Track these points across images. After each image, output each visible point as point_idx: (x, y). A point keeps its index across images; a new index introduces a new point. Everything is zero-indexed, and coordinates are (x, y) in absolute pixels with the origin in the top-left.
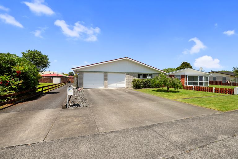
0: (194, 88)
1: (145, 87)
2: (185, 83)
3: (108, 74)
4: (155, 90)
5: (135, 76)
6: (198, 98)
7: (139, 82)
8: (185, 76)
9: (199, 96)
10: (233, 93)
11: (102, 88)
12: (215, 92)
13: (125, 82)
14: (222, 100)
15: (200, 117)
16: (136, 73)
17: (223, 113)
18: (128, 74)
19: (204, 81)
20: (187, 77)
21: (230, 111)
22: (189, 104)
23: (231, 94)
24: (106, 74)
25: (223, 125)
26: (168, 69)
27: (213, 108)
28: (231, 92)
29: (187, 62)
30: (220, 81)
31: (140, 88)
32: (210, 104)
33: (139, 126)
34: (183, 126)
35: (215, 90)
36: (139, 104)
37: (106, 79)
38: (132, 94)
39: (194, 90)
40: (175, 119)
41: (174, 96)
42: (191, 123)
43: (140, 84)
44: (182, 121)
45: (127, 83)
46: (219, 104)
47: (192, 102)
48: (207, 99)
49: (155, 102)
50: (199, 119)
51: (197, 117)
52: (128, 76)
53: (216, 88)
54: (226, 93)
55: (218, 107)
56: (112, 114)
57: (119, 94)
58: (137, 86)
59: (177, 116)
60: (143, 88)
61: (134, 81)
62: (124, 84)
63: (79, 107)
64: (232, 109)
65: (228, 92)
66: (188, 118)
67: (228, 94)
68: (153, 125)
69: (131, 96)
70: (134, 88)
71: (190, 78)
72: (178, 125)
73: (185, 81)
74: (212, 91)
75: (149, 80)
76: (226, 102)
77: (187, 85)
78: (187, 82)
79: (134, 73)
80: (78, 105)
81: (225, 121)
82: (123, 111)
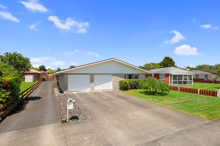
0: (180, 89)
1: (132, 88)
2: (170, 82)
3: (94, 75)
4: (143, 92)
5: (122, 77)
6: (187, 103)
7: (126, 83)
8: (170, 75)
9: (187, 100)
10: (216, 95)
11: (88, 90)
12: (200, 94)
13: (111, 83)
14: (208, 105)
15: (193, 127)
16: (123, 74)
17: (211, 122)
18: (114, 75)
19: (188, 80)
20: (172, 76)
21: (217, 119)
22: (180, 112)
23: (214, 96)
24: (92, 76)
25: (214, 136)
26: (151, 64)
27: (202, 116)
28: (214, 94)
29: (169, 57)
30: (203, 78)
31: (127, 90)
32: (199, 111)
33: (146, 142)
34: (182, 140)
35: (200, 92)
36: (135, 113)
37: (92, 81)
38: (122, 99)
39: (180, 91)
40: (173, 131)
41: (163, 100)
42: (188, 135)
43: (127, 86)
44: (180, 133)
45: (113, 85)
46: (206, 111)
47: (182, 109)
48: (194, 104)
49: (149, 110)
50: (192, 130)
51: (191, 128)
52: (115, 77)
53: (200, 90)
54: (209, 95)
55: (206, 115)
56: (116, 128)
57: (109, 99)
58: (124, 88)
59: (174, 127)
60: (130, 89)
61: (121, 82)
62: (110, 85)
63: (78, 121)
64: (218, 117)
65: (212, 94)
66: (184, 130)
67: (212, 96)
68: (157, 140)
69: (122, 101)
70: (121, 90)
71: (175, 77)
72: (177, 138)
73: (170, 80)
74: (197, 93)
75: (135, 81)
76: (212, 108)
77: (172, 84)
78: (172, 81)
79: (120, 74)
80: (77, 118)
81: (215, 132)
82: (124, 123)
